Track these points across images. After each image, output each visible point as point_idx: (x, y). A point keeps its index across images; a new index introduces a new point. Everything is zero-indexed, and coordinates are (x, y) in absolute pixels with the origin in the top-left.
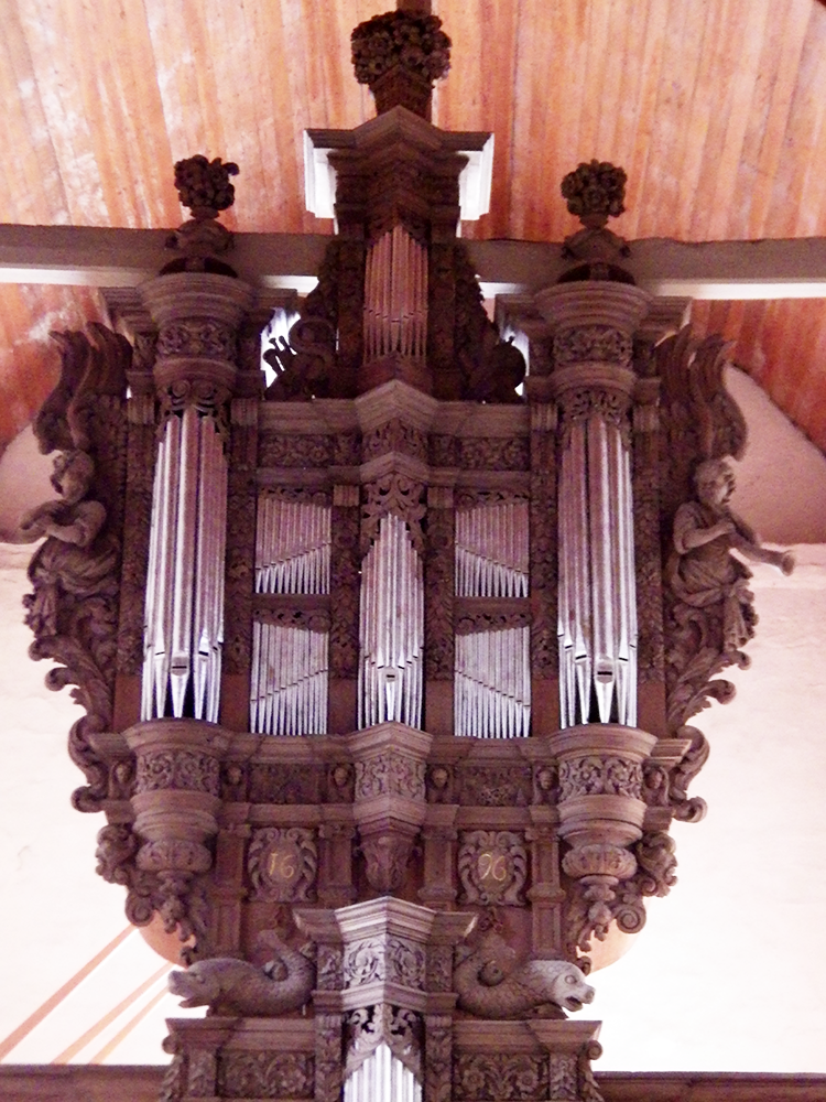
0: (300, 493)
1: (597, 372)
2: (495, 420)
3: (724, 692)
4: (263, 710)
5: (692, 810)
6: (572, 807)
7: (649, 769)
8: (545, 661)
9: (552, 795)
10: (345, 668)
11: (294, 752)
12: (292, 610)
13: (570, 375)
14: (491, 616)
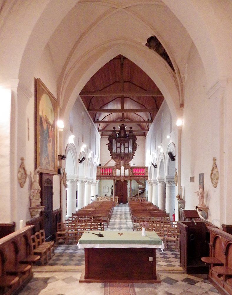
0: (119, 142)
1: (131, 137)
2: (126, 139)
3: (136, 151)
4: (117, 152)
5: (134, 156)
6: (130, 156)
7: (133, 154)
8: (128, 149)
9: (129, 155)
10: (121, 150)
11: (119, 154)
12: (118, 147)
13: (130, 137)
14: (126, 148)
